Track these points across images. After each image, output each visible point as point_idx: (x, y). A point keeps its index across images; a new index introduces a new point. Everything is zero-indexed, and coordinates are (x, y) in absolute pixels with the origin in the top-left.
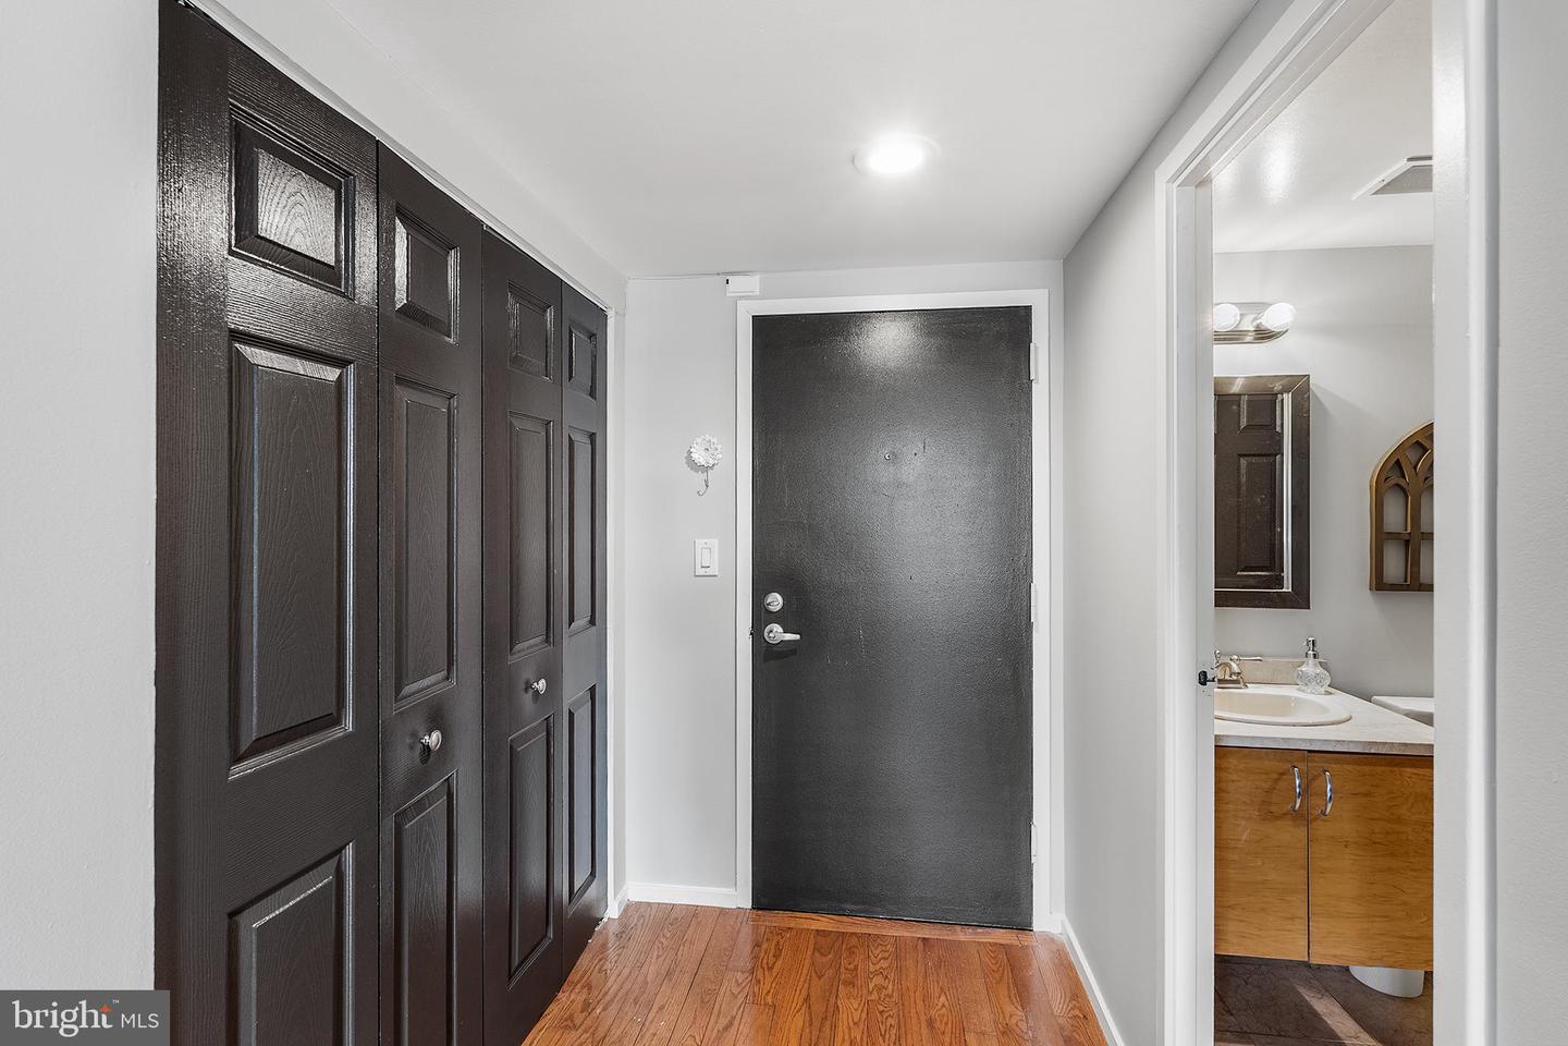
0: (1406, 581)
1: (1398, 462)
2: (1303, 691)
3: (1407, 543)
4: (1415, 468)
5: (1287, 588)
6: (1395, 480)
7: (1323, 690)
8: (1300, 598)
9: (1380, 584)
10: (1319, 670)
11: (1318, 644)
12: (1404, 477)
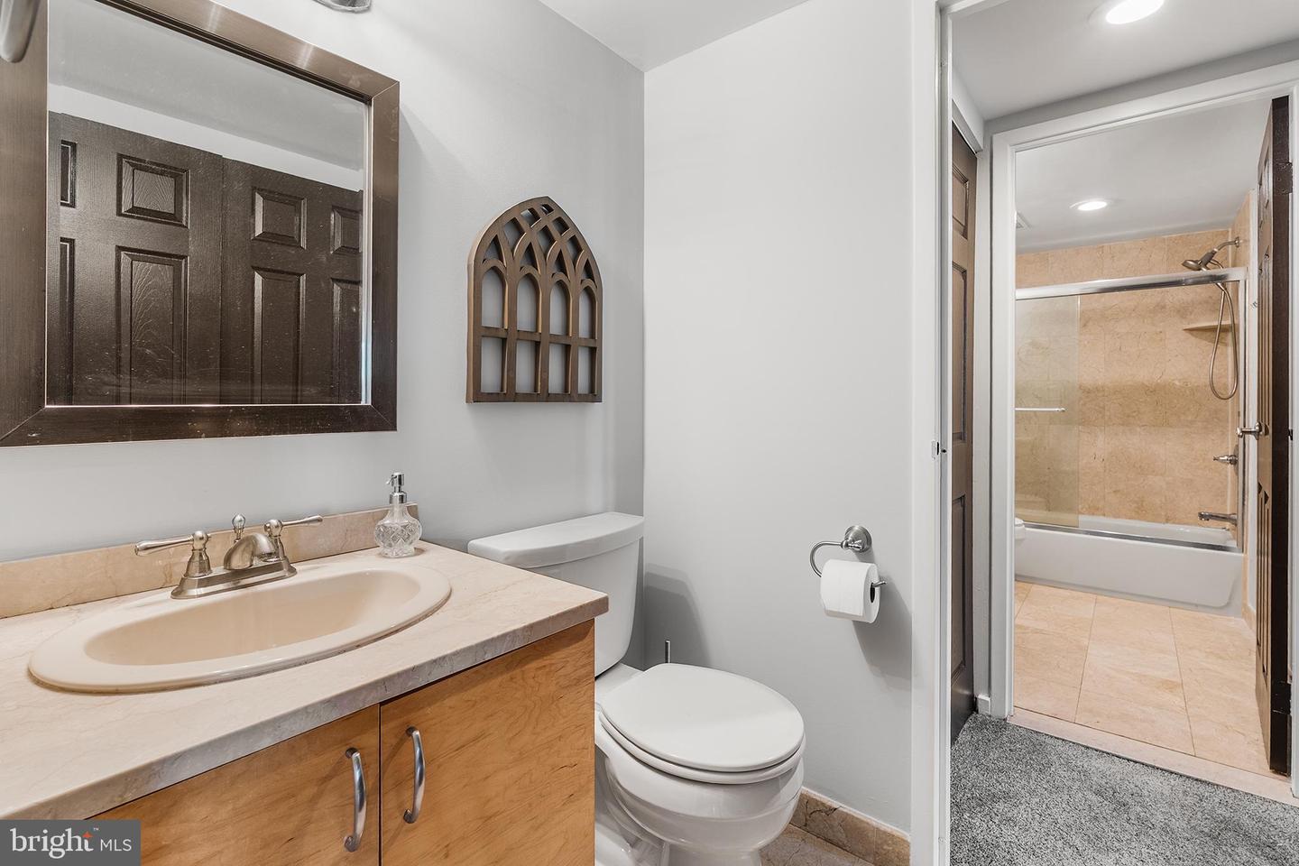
0: (502, 390)
1: (496, 241)
2: (385, 556)
3: (504, 341)
4: (512, 251)
5: (366, 399)
6: (494, 262)
7: (411, 548)
8: (382, 416)
9: (477, 395)
10: (408, 519)
11: (406, 480)
12: (501, 259)
